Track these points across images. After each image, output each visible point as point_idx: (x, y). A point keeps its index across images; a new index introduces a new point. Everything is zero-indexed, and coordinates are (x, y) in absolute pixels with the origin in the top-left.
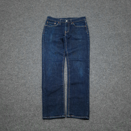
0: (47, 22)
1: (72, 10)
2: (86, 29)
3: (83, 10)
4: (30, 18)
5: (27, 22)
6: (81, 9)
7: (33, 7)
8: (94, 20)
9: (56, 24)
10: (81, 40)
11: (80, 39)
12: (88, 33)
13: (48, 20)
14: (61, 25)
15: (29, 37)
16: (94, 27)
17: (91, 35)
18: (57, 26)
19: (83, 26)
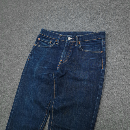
0: (39, 39)
1: (86, 16)
2: (102, 58)
3: (106, 16)
4: (20, 29)
5: (14, 36)
6: (103, 15)
7: (28, 11)
8: (123, 38)
9: (52, 43)
10: (85, 83)
11: (84, 80)
12: (102, 69)
13: (40, 36)
14: (59, 45)
15: (9, 62)
16: (119, 55)
17: (109, 73)
18: (52, 48)
19: (96, 51)
